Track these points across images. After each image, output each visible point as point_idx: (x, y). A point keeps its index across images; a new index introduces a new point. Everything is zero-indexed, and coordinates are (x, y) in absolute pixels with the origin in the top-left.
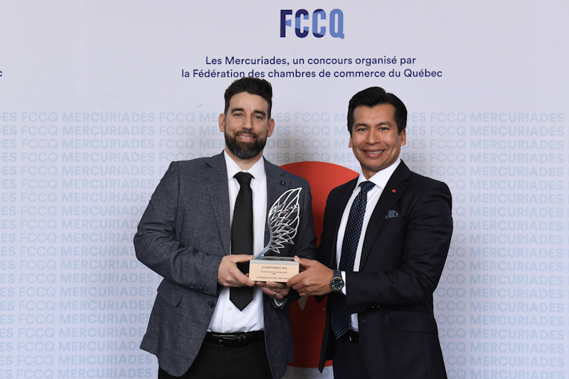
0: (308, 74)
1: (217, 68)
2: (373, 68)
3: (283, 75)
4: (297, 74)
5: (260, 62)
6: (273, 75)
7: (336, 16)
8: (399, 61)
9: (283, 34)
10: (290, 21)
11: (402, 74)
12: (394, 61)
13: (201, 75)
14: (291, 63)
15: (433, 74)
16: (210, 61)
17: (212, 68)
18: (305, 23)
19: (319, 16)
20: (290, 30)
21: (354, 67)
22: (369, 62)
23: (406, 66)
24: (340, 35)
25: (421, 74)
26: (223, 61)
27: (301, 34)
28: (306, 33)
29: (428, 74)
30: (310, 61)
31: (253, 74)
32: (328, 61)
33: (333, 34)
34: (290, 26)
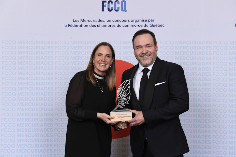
0: (112, 26)
1: (77, 23)
2: (138, 23)
3: (103, 26)
4: (108, 26)
5: (94, 21)
6: (99, 26)
7: (124, 3)
8: (148, 21)
9: (103, 10)
10: (106, 5)
11: (149, 26)
12: (146, 21)
13: (71, 26)
14: (106, 21)
15: (161, 26)
16: (74, 21)
17: (75, 23)
19: (117, 3)
20: (106, 9)
21: (130, 23)
22: (136, 21)
23: (150, 23)
24: (125, 10)
25: (156, 26)
26: (80, 20)
27: (110, 10)
28: (112, 10)
29: (159, 26)
30: (113, 21)
31: (91, 26)
32: (120, 21)
33: (122, 10)
34: (106, 7)
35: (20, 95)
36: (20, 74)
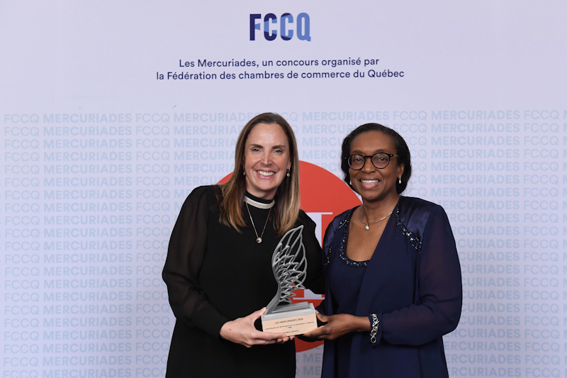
0: (277, 76)
1: (190, 70)
2: (339, 69)
3: (253, 76)
4: (266, 76)
5: (231, 64)
6: (244, 76)
7: (303, 19)
8: (363, 63)
9: (252, 38)
10: (259, 24)
11: (366, 75)
12: (358, 62)
13: (175, 77)
14: (261, 65)
15: (396, 74)
16: (183, 64)
17: (185, 70)
18: (274, 27)
19: (287, 19)
20: (259, 34)
21: (321, 69)
22: (335, 63)
23: (370, 67)
24: (307, 38)
25: (384, 74)
26: (196, 63)
27: (270, 37)
28: (274, 37)
29: (390, 74)
30: (279, 63)
31: (224, 76)
32: (296, 63)
33: (300, 37)
34: (259, 29)
35: (49, 248)
36: (49, 197)
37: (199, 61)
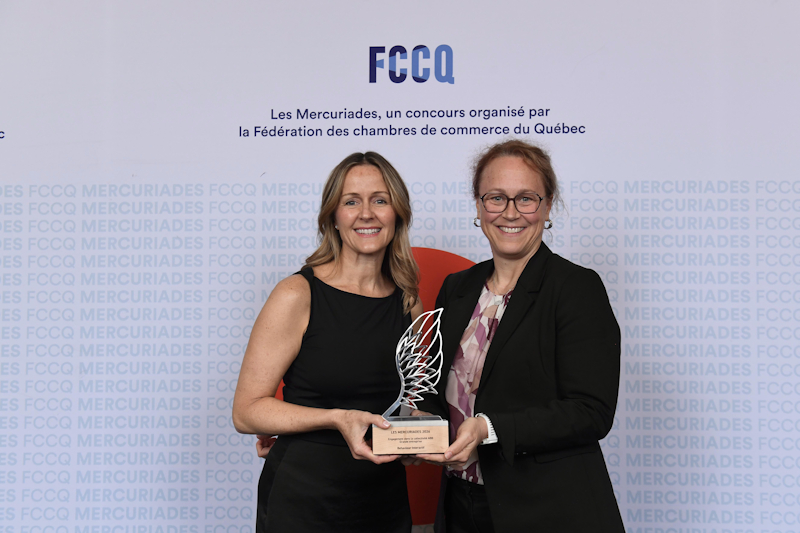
0: (406, 131)
1: (286, 124)
2: (493, 122)
3: (373, 132)
4: (392, 131)
5: (342, 115)
6: (360, 132)
7: (444, 54)
8: (527, 113)
9: (373, 79)
10: (382, 61)
11: (532, 130)
12: (521, 113)
13: (264, 133)
14: (384, 116)
15: (573, 130)
16: (276, 115)
17: (279, 124)
18: (403, 64)
19: (421, 54)
20: (382, 73)
21: (468, 122)
22: (488, 114)
23: (537, 119)
24: (449, 79)
25: (556, 130)
26: (294, 114)
27: (397, 78)
28: (403, 78)
29: (566, 130)
30: (409, 114)
31: (333, 132)
32: (433, 114)
33: (440, 78)
34: (382, 67)
35: (86, 372)
36: (88, 301)
37: (298, 111)
